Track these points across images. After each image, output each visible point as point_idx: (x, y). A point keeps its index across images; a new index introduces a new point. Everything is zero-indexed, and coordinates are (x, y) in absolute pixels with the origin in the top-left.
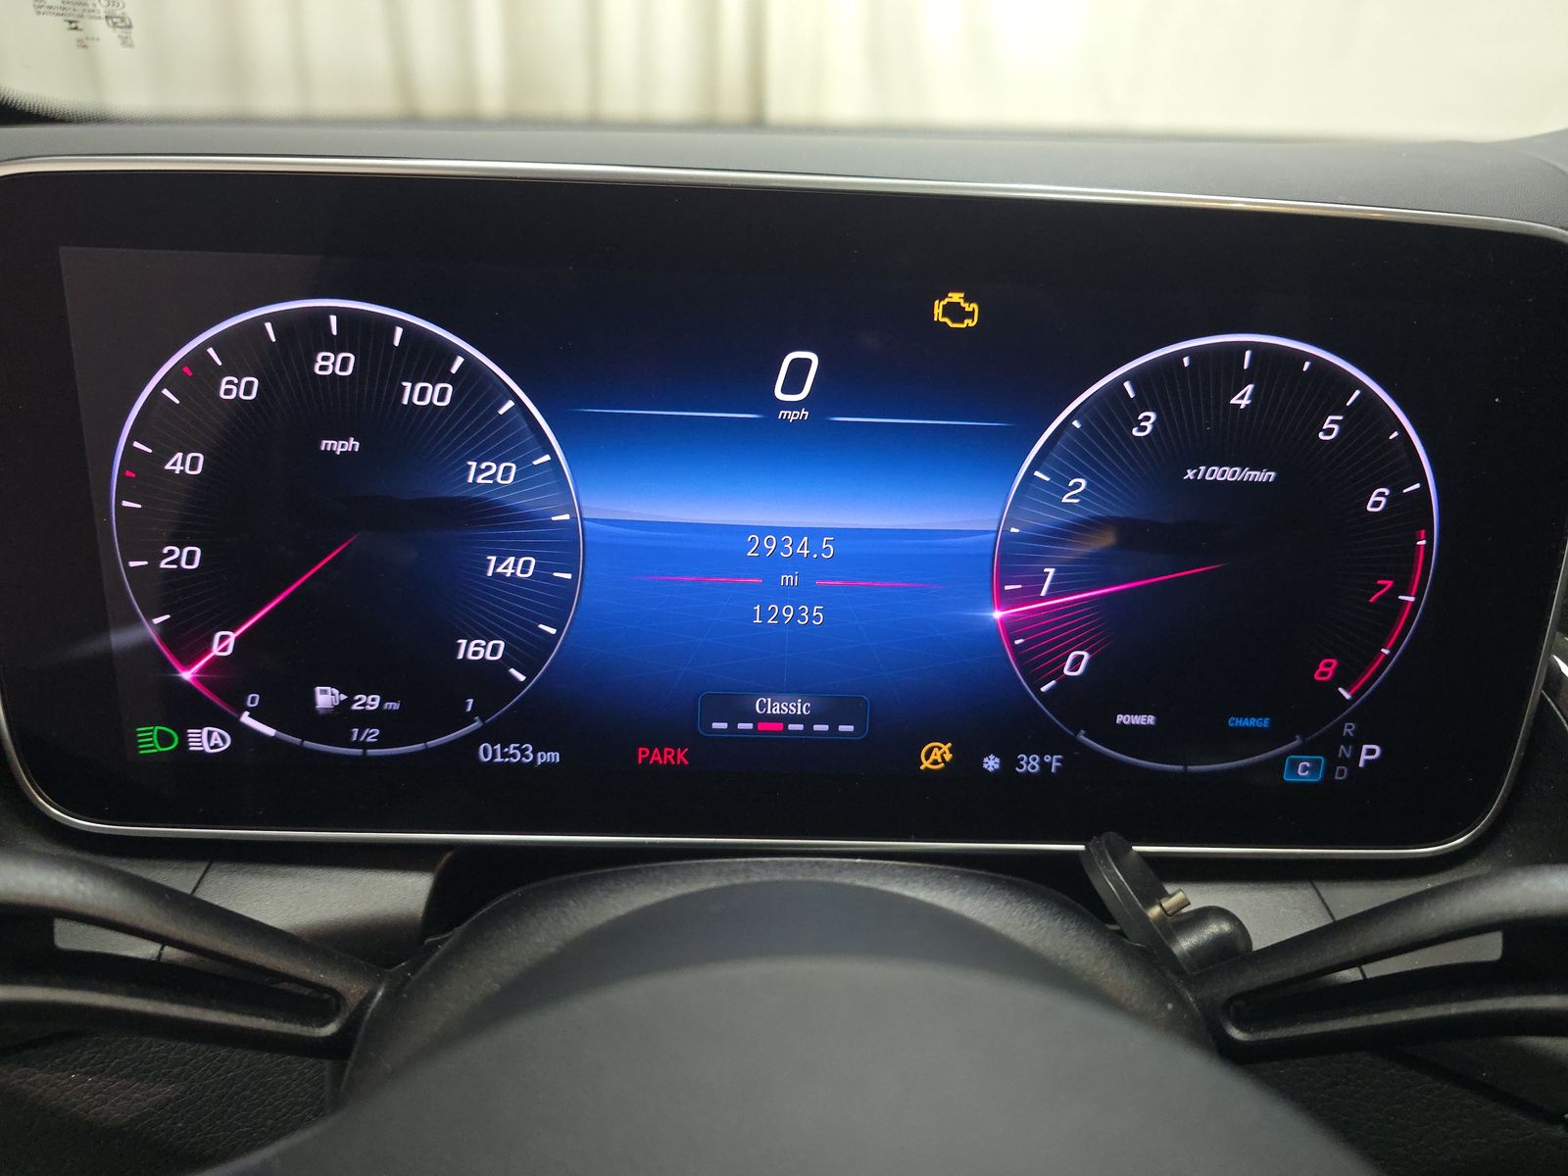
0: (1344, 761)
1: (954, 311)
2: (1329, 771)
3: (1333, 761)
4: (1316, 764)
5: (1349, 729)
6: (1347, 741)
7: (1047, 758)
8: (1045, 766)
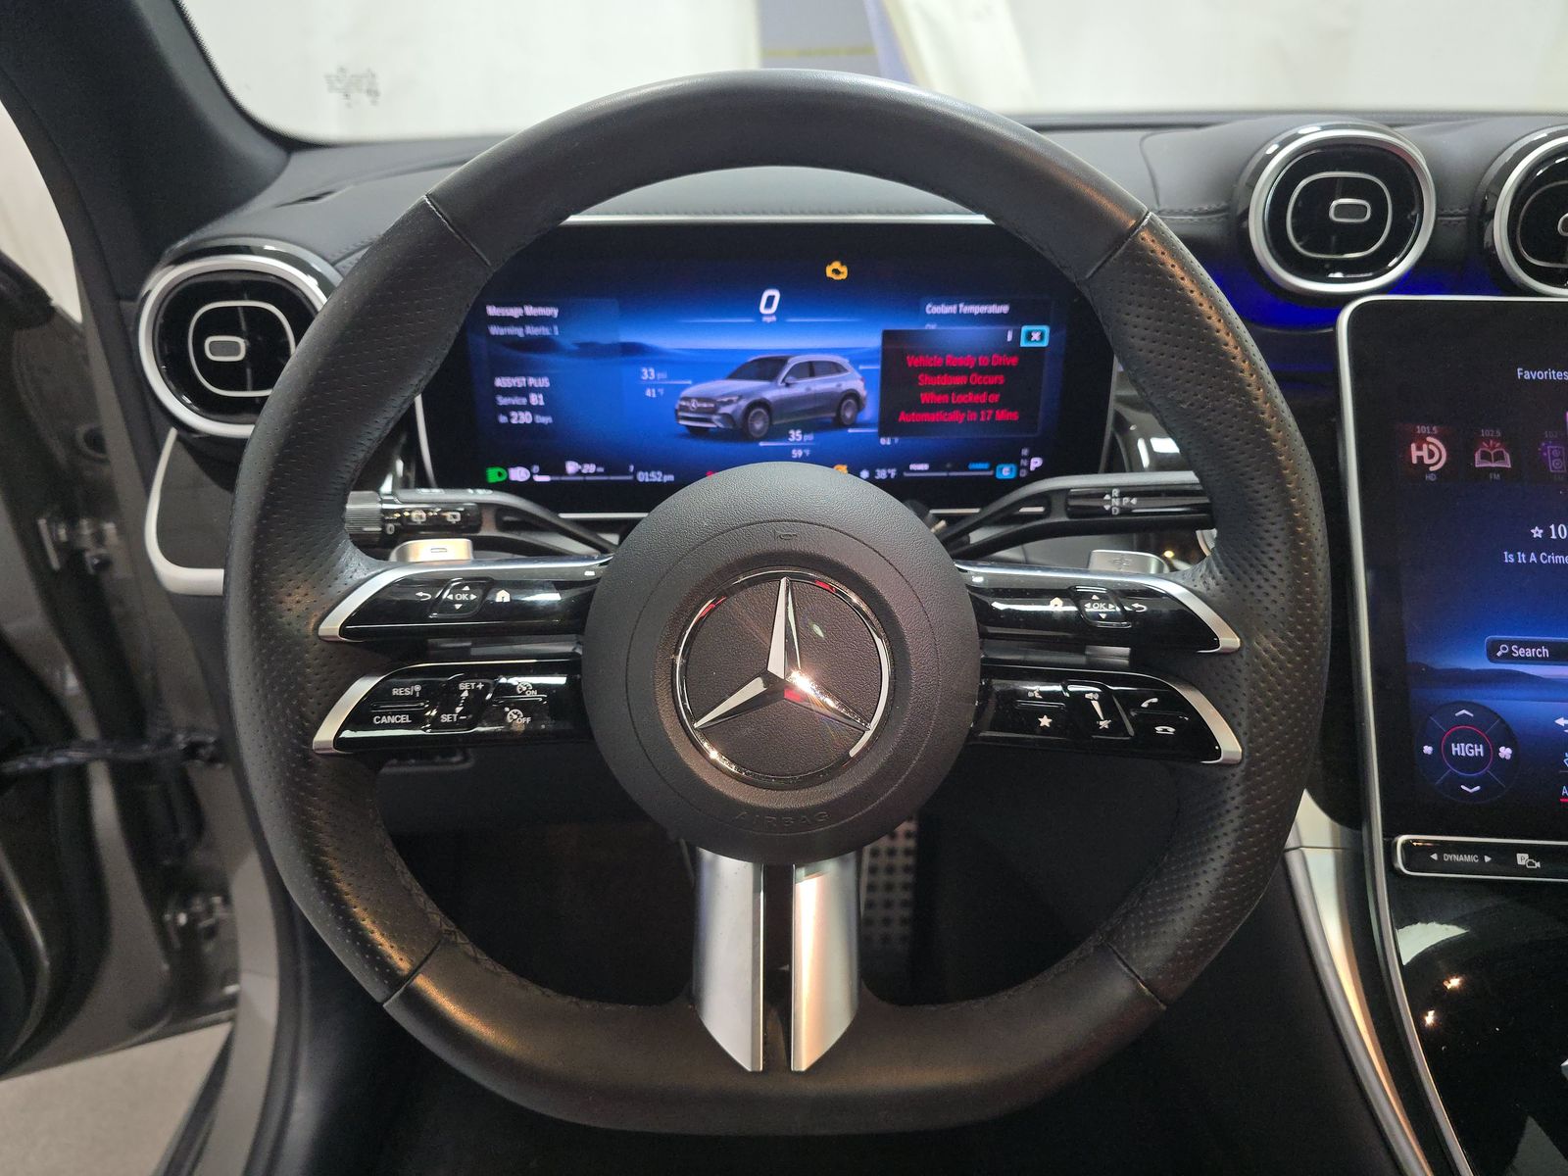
0: (1023, 467)
1: (836, 271)
2: (1018, 472)
3: (1019, 468)
4: (1011, 470)
5: (1025, 452)
6: (1024, 457)
7: (889, 471)
8: (889, 475)
